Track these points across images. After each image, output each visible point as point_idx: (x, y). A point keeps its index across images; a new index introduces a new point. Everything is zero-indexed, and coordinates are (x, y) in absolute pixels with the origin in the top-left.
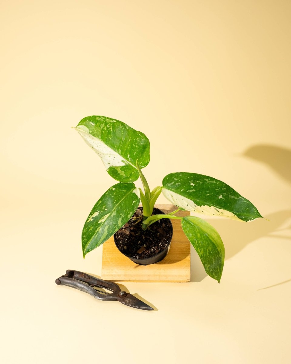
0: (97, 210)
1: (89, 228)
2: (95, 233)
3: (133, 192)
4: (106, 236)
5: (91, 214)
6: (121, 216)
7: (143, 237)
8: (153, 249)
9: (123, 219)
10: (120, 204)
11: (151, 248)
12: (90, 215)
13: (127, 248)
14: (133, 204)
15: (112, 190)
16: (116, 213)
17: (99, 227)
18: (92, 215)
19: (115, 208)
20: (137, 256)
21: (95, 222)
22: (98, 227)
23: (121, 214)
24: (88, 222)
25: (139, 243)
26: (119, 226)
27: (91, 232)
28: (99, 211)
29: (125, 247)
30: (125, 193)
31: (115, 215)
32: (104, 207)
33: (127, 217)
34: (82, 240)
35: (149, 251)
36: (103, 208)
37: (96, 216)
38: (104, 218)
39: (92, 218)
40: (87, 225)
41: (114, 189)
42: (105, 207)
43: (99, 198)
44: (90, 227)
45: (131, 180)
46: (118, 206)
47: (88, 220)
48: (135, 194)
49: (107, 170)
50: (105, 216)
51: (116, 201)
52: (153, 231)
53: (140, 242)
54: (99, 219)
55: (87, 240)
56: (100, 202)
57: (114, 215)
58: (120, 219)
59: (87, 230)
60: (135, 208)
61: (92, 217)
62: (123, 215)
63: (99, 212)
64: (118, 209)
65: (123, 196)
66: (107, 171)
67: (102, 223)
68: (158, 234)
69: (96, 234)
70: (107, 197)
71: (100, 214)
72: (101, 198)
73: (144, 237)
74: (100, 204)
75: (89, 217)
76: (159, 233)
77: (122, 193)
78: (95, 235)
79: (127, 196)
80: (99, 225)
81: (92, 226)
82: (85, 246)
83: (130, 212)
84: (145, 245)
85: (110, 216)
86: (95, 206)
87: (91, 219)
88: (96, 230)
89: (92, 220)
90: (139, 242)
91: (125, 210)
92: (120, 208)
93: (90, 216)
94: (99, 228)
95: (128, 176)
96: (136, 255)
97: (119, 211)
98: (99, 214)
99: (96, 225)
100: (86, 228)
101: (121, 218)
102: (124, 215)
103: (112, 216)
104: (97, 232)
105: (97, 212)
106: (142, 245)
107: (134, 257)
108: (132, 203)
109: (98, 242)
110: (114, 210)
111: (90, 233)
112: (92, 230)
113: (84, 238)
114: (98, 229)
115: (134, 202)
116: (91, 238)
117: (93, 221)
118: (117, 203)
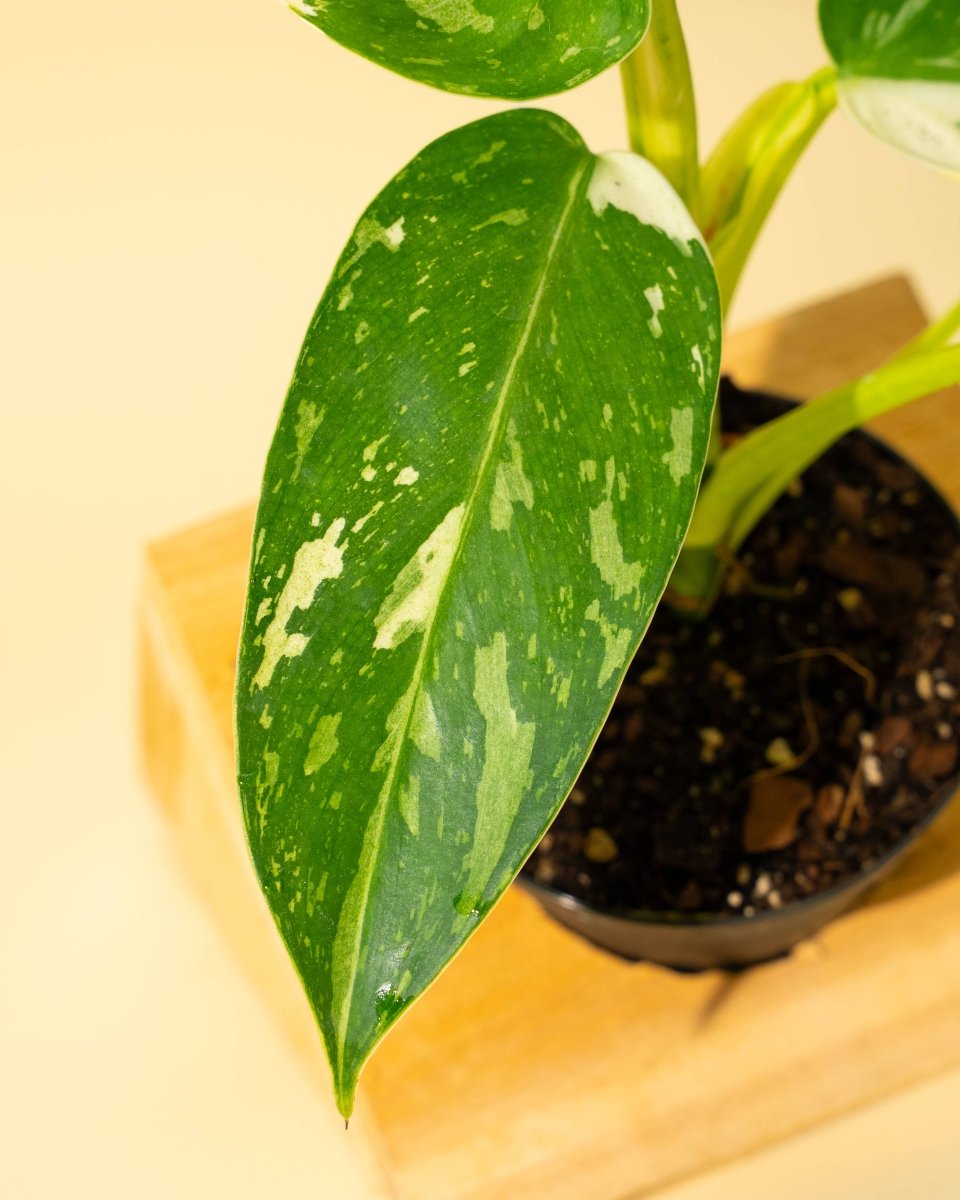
0: (316, 520)
1: (303, 749)
2: (380, 777)
3: (598, 207)
4: (523, 756)
5: (265, 584)
6: (591, 495)
7: (722, 679)
8: (877, 753)
9: (627, 515)
10: (533, 368)
11: (851, 757)
12: (256, 595)
13: (619, 841)
14: (655, 325)
15: (379, 249)
16: (529, 472)
17: (399, 690)
18: (278, 586)
19: (495, 422)
20: (763, 885)
21: (337, 658)
22: (390, 704)
23: (588, 469)
24: (264, 677)
25: (708, 755)
26: (630, 598)
27: (331, 775)
28: (339, 525)
29: (601, 846)
30: (528, 239)
31: (530, 504)
32: (369, 453)
33: (662, 475)
34: (278, 904)
35: (847, 790)
36: (369, 474)
37: (326, 586)
38: (417, 579)
39: (292, 628)
40: (266, 721)
41: (395, 235)
42: (380, 460)
43: (284, 378)
44: (310, 730)
45: (573, 51)
46: (516, 389)
47: (253, 658)
48: (633, 219)
49: (310, 10)
50: (424, 549)
51: (469, 347)
52: (784, 593)
53: (712, 737)
54: (376, 608)
55: (331, 883)
56: (311, 418)
57: (518, 506)
58: (603, 522)
59: (281, 779)
60: (696, 352)
61: (283, 616)
62: (610, 464)
63: (346, 532)
64: (529, 425)
65: (522, 275)
66: (310, 19)
67: (416, 637)
68: (850, 599)
69: (402, 779)
70: (359, 338)
71: (355, 549)
72: (301, 371)
73: (734, 680)
74: (321, 442)
75: (255, 629)
76: (844, 584)
77: (500, 244)
78: (384, 798)
79: (563, 262)
80: (397, 666)
81: (328, 709)
82: (329, 958)
83: (667, 418)
84: (780, 754)
85: (477, 530)
86: (271, 476)
87: (284, 644)
88: (382, 736)
89: (298, 644)
90: (700, 744)
91: (608, 411)
92: (553, 411)
93: (263, 610)
94: (405, 703)
95: (533, 25)
96: (743, 876)
97: (551, 437)
98: (347, 558)
99: (360, 688)
100: (272, 760)
101: (606, 507)
102: (619, 467)
103: (501, 518)
104: (395, 756)
105: (319, 533)
106: (745, 758)
107: (735, 899)
108: (649, 313)
109: (470, 862)
110: (502, 453)
111: (335, 801)
112: (342, 749)
113: (285, 876)
114: (396, 725)
115: (655, 297)
116: (356, 848)
117: (315, 651)
118: (490, 367)
